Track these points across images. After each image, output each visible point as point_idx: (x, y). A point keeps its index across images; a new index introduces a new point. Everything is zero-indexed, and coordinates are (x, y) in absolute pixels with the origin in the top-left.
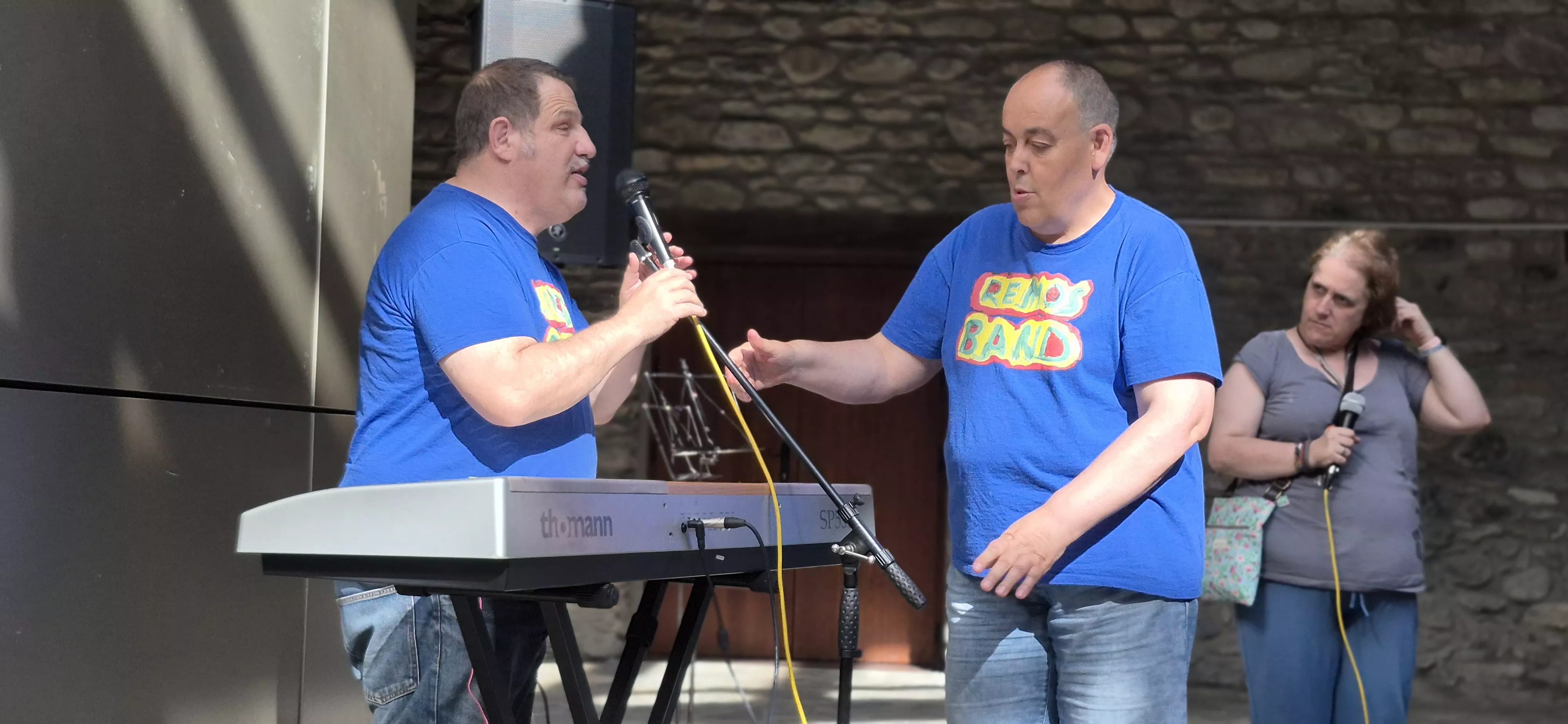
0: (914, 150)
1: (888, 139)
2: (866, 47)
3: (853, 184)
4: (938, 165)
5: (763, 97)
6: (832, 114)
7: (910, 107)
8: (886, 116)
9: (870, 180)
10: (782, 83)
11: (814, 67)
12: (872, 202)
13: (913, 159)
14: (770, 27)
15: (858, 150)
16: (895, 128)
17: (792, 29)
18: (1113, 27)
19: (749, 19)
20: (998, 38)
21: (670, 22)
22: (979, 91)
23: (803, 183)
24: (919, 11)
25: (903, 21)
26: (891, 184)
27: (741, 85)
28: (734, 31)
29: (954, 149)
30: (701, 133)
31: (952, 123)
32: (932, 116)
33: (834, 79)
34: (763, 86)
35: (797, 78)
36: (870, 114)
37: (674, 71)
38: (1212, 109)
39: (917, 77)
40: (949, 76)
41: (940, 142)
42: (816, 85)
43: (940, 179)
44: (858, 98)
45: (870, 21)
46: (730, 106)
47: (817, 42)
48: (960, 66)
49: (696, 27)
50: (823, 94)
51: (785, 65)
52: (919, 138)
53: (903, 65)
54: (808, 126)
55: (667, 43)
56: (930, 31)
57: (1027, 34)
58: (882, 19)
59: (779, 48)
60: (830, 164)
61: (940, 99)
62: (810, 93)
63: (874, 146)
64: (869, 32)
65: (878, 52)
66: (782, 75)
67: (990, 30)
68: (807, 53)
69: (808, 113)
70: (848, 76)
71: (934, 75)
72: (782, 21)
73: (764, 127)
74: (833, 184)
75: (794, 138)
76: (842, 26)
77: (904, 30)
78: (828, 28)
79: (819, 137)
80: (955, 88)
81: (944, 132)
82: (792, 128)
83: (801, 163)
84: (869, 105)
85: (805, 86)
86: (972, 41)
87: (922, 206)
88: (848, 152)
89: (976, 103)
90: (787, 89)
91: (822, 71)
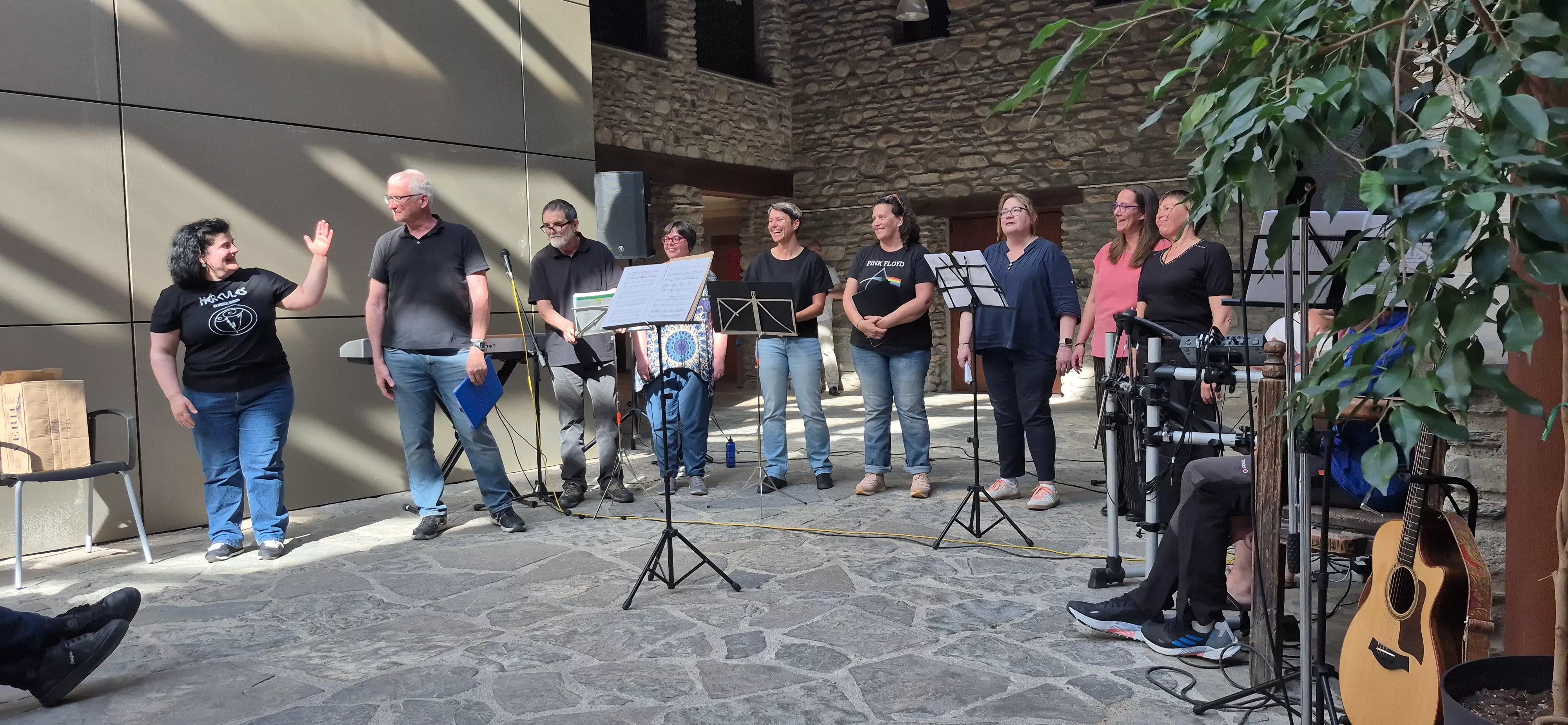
0: (1041, 160)
1: (1028, 156)
2: (1017, 114)
3: (1014, 179)
4: (1052, 165)
5: (975, 144)
6: (1004, 148)
7: (1038, 140)
8: (1027, 145)
9: (1022, 176)
10: (983, 135)
11: (997, 128)
13: (1040, 164)
14: (977, 111)
15: (1016, 162)
16: (1031, 150)
18: (1127, 89)
19: (970, 109)
21: (937, 115)
22: (1068, 129)
23: (992, 181)
25: (1034, 100)
26: (1030, 177)
27: (964, 139)
28: (963, 115)
29: (1059, 157)
30: (951, 163)
31: (1056, 144)
32: (1047, 143)
33: (1005, 131)
34: (976, 139)
35: (989, 133)
36: (1019, 145)
37: (940, 137)
38: (1175, 123)
39: (1041, 126)
40: (1053, 124)
41: (1052, 154)
42: (997, 135)
43: (1053, 172)
44: (1014, 139)
46: (962, 150)
47: (997, 115)
48: (1058, 118)
49: (948, 116)
50: (1000, 139)
51: (984, 128)
52: (1042, 154)
53: (1034, 121)
54: (994, 154)
55: (937, 125)
57: (1088, 98)
59: (981, 120)
60: (1005, 170)
61: (1051, 134)
62: (994, 139)
63: (1024, 160)
64: (1019, 107)
65: (1022, 116)
66: (984, 133)
68: (993, 121)
69: (995, 148)
70: (1011, 129)
71: (1047, 124)
72: (982, 108)
73: (977, 157)
74: (1005, 180)
75: (990, 161)
77: (1034, 104)
79: (999, 159)
80: (1057, 128)
81: (1055, 150)
82: (988, 156)
83: (993, 171)
84: (1020, 142)
85: (993, 136)
87: (1044, 185)
88: (1012, 164)
89: (1067, 135)
90: (985, 139)
91: (1000, 128)
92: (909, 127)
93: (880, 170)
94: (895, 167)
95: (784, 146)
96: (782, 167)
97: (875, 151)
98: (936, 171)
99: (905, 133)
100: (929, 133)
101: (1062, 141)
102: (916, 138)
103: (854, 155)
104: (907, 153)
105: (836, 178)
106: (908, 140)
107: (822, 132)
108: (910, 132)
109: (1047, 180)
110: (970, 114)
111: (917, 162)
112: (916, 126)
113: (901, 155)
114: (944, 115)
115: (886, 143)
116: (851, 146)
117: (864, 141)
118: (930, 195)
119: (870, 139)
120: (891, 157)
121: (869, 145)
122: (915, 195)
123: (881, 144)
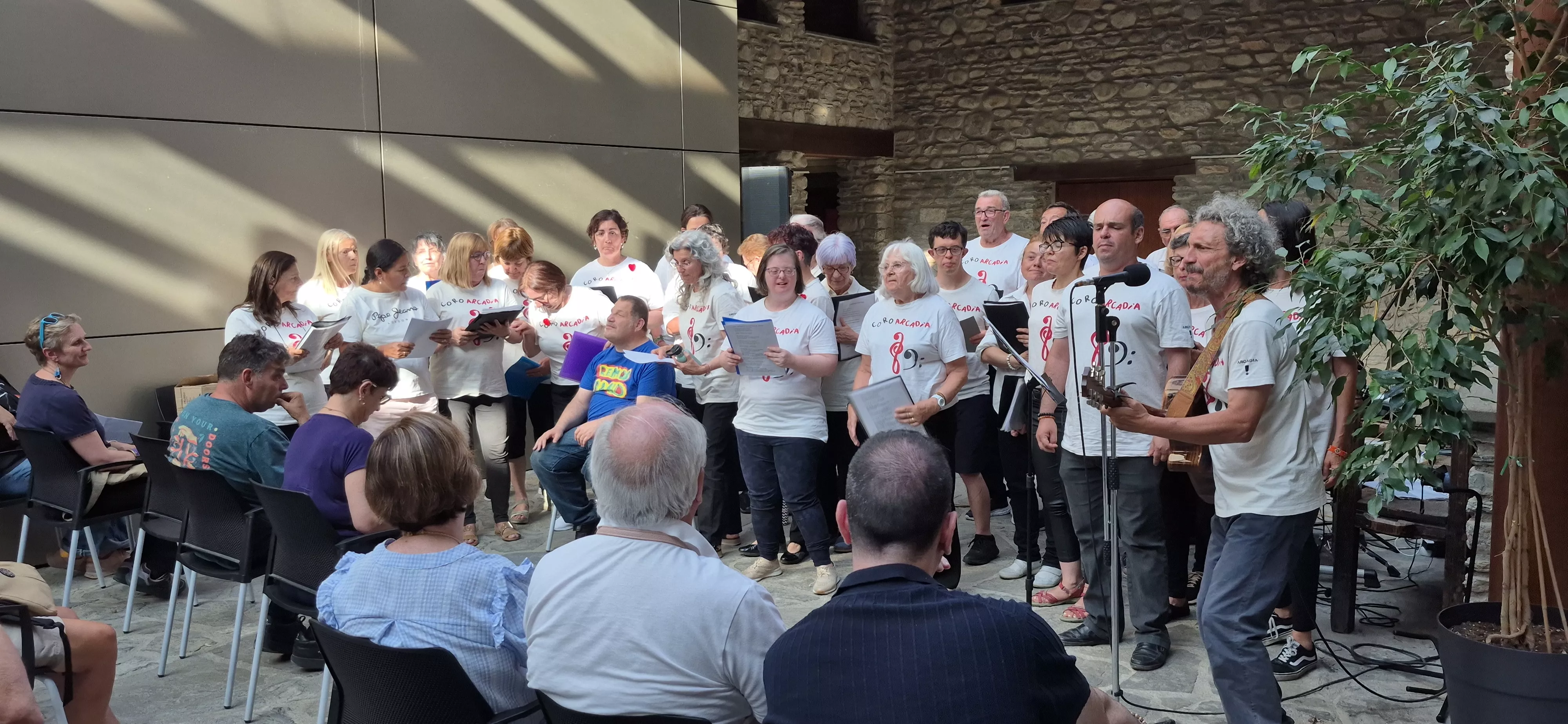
0: (1154, 128)
1: (1141, 124)
2: (1131, 81)
3: (1125, 146)
4: (1164, 134)
5: (1086, 109)
6: (1116, 114)
7: (1151, 108)
8: (1140, 113)
9: (1134, 144)
10: (1095, 101)
11: (1108, 94)
12: (1133, 154)
13: (1152, 132)
14: (1089, 76)
15: (1128, 130)
16: (1144, 118)
17: (1099, 76)
18: (1245, 60)
19: (1081, 73)
20: (1190, 71)
21: (1046, 78)
22: (1182, 98)
23: (1104, 148)
24: (1155, 61)
25: (1148, 67)
26: (1143, 145)
27: (1074, 104)
28: (1073, 80)
29: (1172, 126)
30: (1060, 127)
31: (1170, 113)
32: (1161, 111)
33: (1118, 97)
34: (1086, 104)
35: (1101, 99)
36: (1132, 113)
37: (1049, 100)
38: (1292, 97)
39: (1155, 93)
40: (1167, 92)
41: (1165, 123)
42: (1107, 101)
43: (1165, 141)
44: (1126, 105)
45: (1133, 68)
46: (1072, 114)
47: (1109, 81)
48: (1173, 86)
49: (1059, 79)
50: (1112, 105)
51: (1096, 94)
52: (1155, 122)
53: (1147, 89)
54: (1106, 120)
55: (1046, 88)
56: (1159, 70)
57: (1204, 68)
58: (1138, 67)
59: (1093, 85)
60: (1116, 137)
61: (1165, 102)
62: (1106, 105)
63: (1136, 127)
64: (1132, 73)
65: (1136, 82)
66: (1095, 98)
67: (1187, 67)
68: (1105, 86)
69: (1106, 114)
70: (1124, 96)
71: (1162, 92)
72: (1094, 73)
73: (1087, 122)
74: (1117, 147)
75: (1100, 127)
76: (1120, 72)
77: (1148, 71)
78: (1114, 74)
79: (1110, 125)
80: (1171, 97)
81: (1168, 118)
82: (1099, 122)
83: (1103, 138)
84: (1132, 109)
85: (1103, 102)
86: (1179, 73)
87: (1156, 154)
88: (1123, 131)
89: (1181, 103)
90: (1096, 104)
91: (1111, 95)
92: (1017, 90)
93: (986, 132)
94: (1001, 129)
95: (886, 105)
96: (884, 127)
97: (980, 111)
98: (1044, 135)
99: (1012, 95)
100: (1037, 96)
101: (1175, 110)
102: (1023, 101)
103: (959, 116)
104: (1014, 116)
105: (940, 139)
106: (1017, 102)
107: (926, 91)
108: (1019, 95)
109: (1158, 148)
110: (1081, 79)
111: (1024, 126)
112: (1024, 89)
113: (1007, 118)
114: (1054, 79)
115: (992, 104)
116: (955, 106)
117: (969, 102)
118: (1037, 160)
119: (975, 99)
120: (997, 119)
121: (975, 105)
122: (1022, 159)
123: (987, 105)
